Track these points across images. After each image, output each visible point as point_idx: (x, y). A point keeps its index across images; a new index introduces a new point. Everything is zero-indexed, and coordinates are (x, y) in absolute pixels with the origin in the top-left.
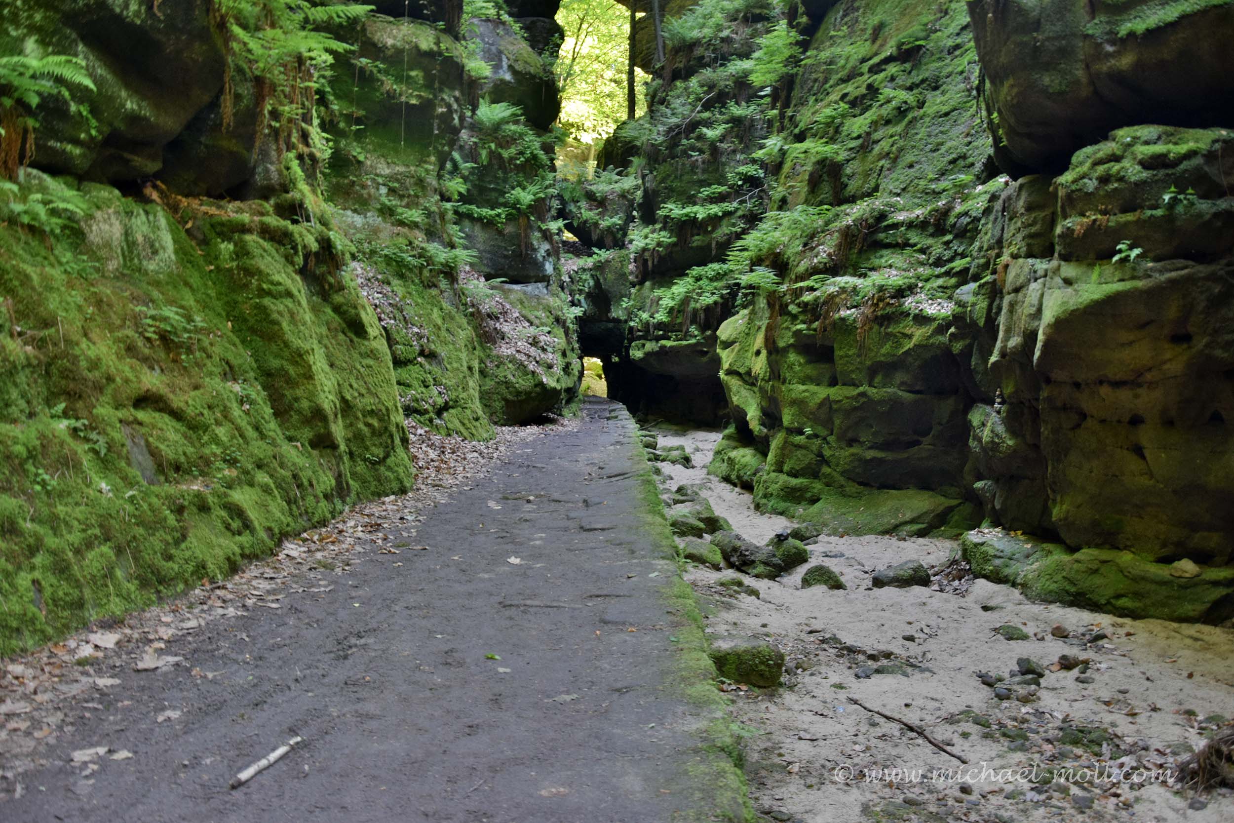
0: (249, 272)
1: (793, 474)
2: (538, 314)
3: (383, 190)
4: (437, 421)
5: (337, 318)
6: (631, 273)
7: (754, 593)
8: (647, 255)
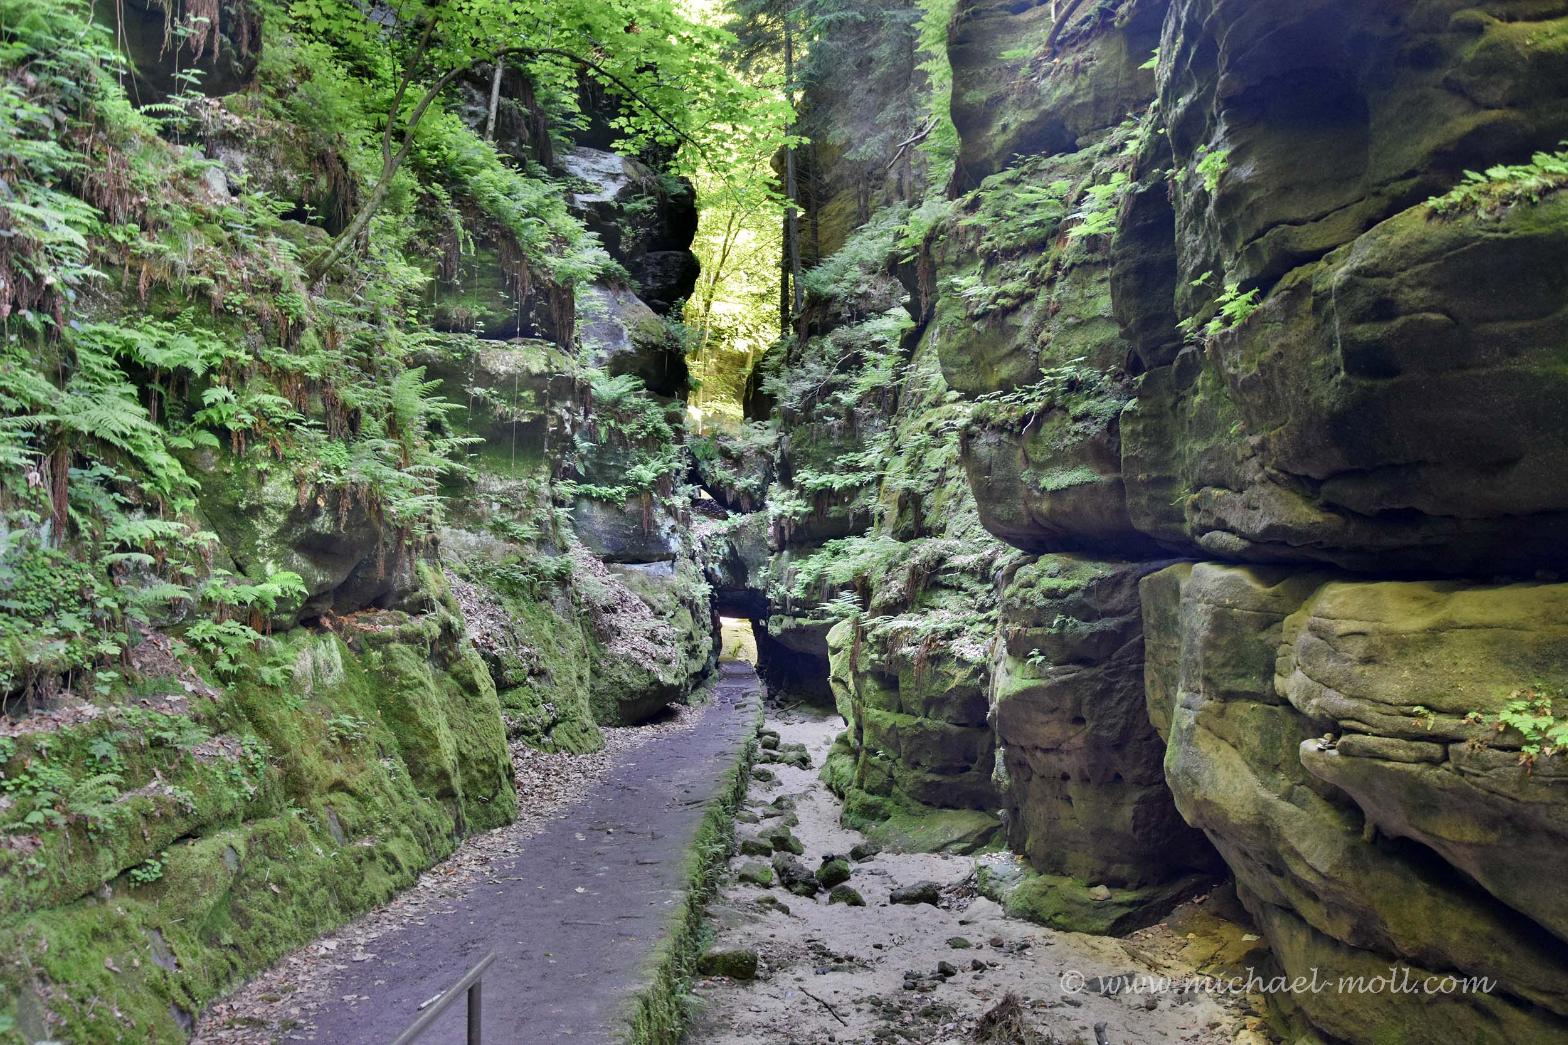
0: (392, 673)
1: (871, 792)
2: (660, 596)
3: (496, 507)
4: (545, 740)
5: (456, 683)
6: (769, 538)
7: (785, 910)
8: (784, 522)
